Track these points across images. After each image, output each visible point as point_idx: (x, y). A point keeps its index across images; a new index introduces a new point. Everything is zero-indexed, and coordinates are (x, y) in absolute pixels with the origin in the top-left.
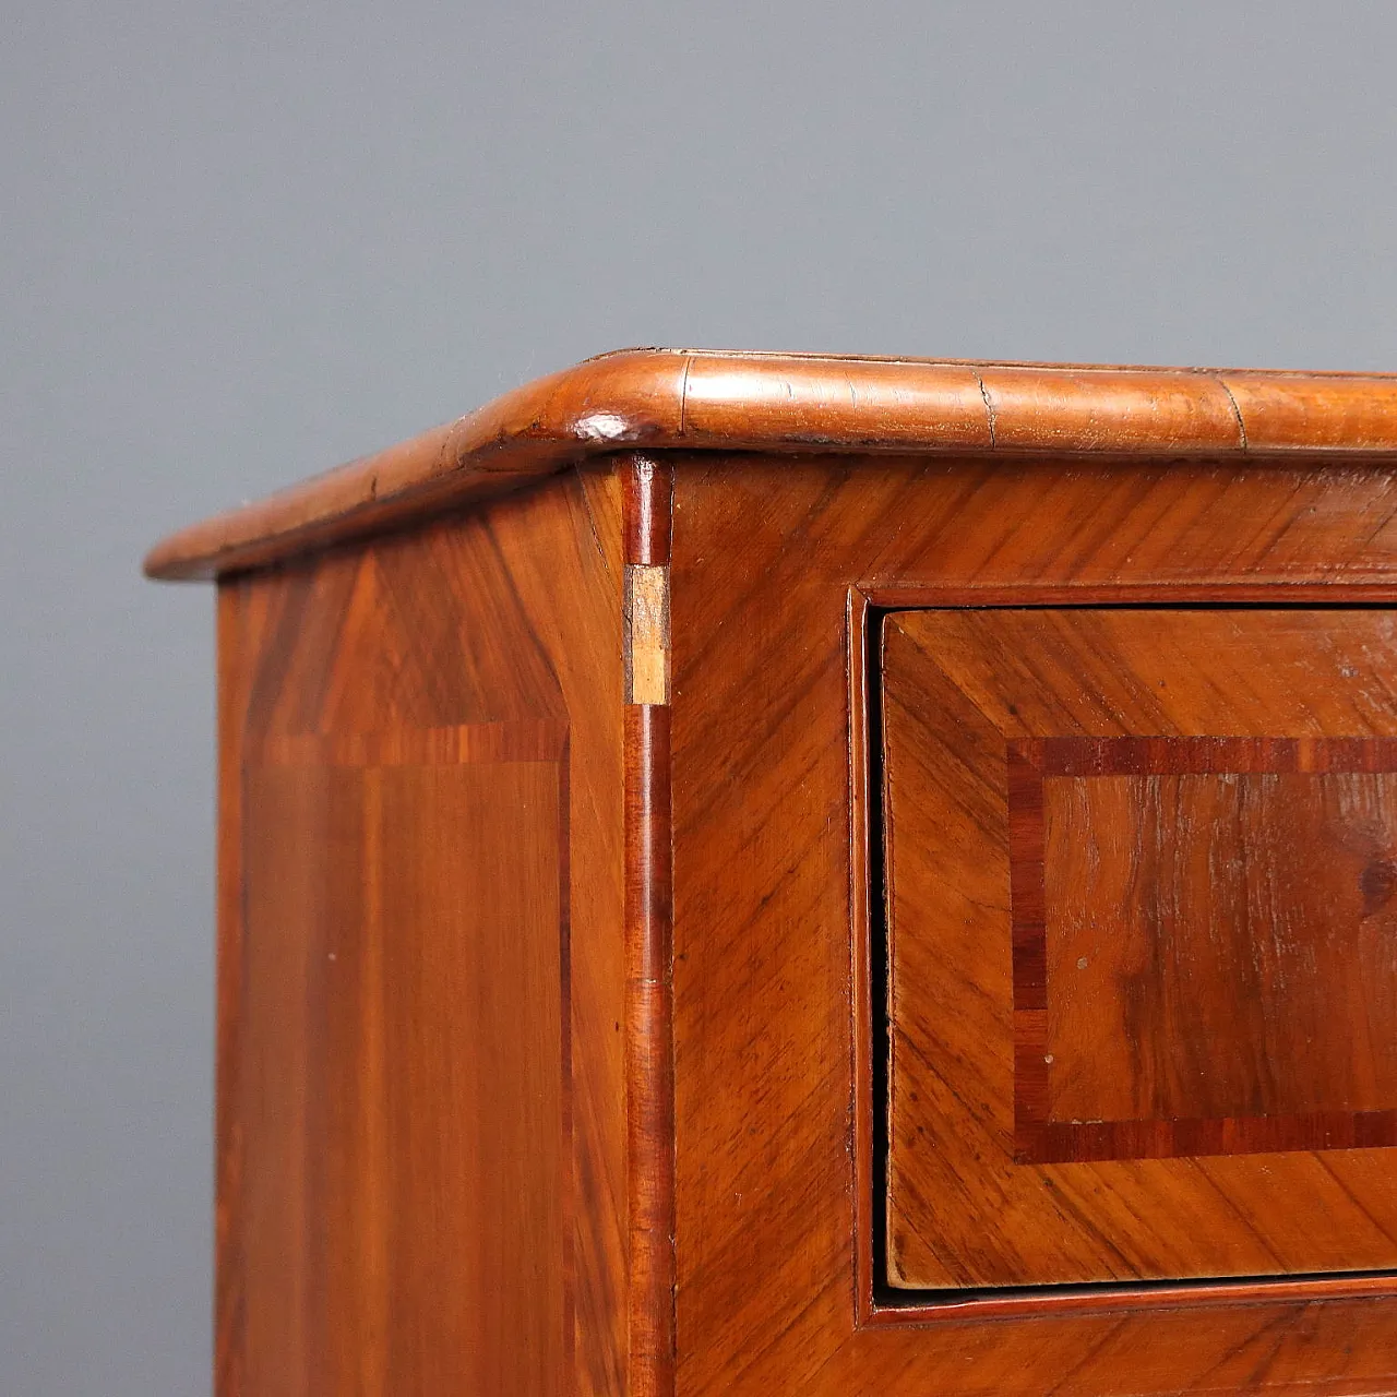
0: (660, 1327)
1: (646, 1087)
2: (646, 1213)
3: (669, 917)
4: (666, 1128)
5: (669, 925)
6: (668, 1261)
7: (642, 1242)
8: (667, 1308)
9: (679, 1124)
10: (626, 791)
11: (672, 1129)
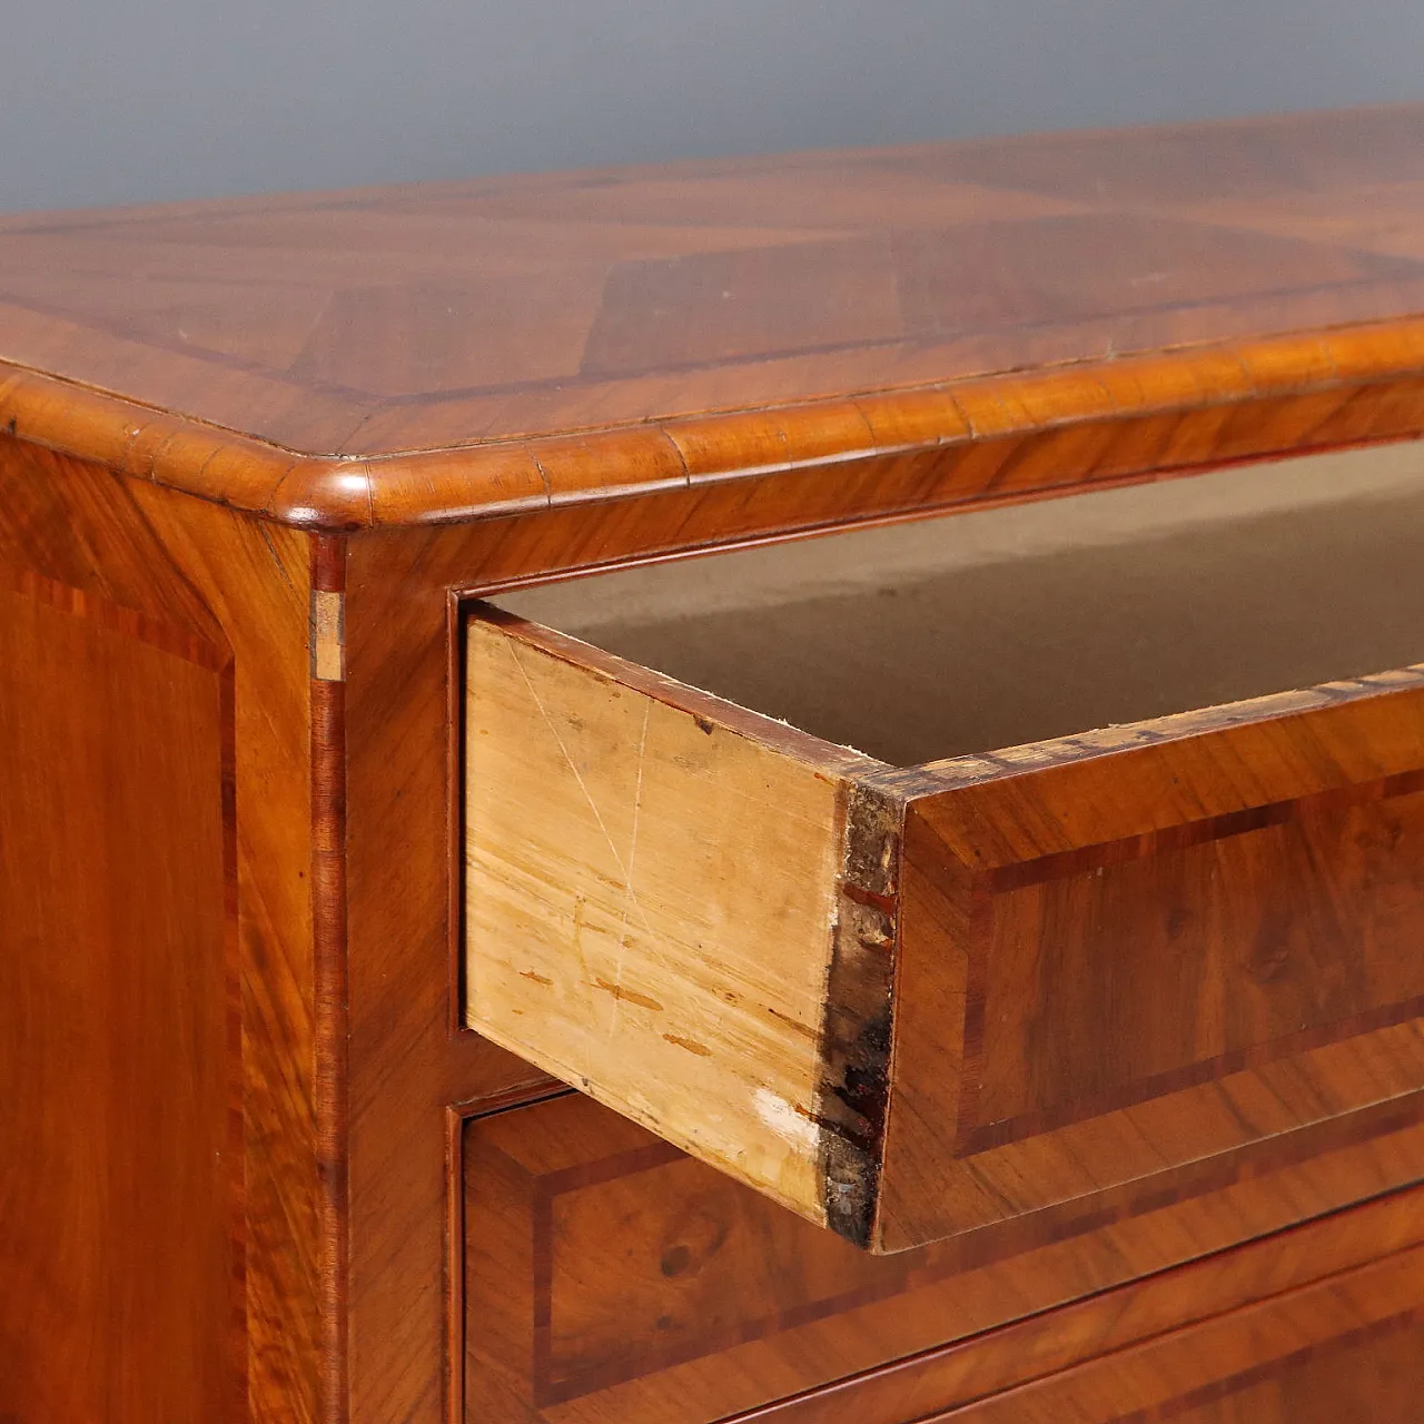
0: (339, 1060)
1: (328, 915)
2: (329, 993)
3: (344, 812)
4: (342, 941)
5: (344, 819)
6: (344, 1021)
7: (327, 1010)
8: (343, 1047)
9: (350, 938)
10: (313, 733)
11: (347, 941)
